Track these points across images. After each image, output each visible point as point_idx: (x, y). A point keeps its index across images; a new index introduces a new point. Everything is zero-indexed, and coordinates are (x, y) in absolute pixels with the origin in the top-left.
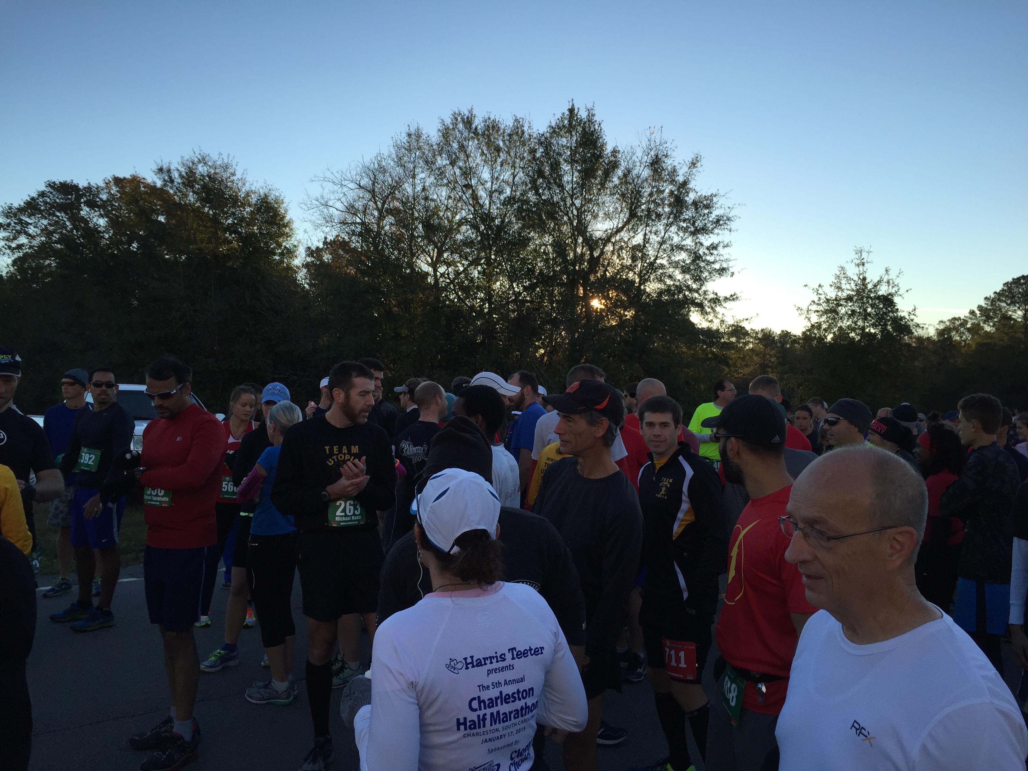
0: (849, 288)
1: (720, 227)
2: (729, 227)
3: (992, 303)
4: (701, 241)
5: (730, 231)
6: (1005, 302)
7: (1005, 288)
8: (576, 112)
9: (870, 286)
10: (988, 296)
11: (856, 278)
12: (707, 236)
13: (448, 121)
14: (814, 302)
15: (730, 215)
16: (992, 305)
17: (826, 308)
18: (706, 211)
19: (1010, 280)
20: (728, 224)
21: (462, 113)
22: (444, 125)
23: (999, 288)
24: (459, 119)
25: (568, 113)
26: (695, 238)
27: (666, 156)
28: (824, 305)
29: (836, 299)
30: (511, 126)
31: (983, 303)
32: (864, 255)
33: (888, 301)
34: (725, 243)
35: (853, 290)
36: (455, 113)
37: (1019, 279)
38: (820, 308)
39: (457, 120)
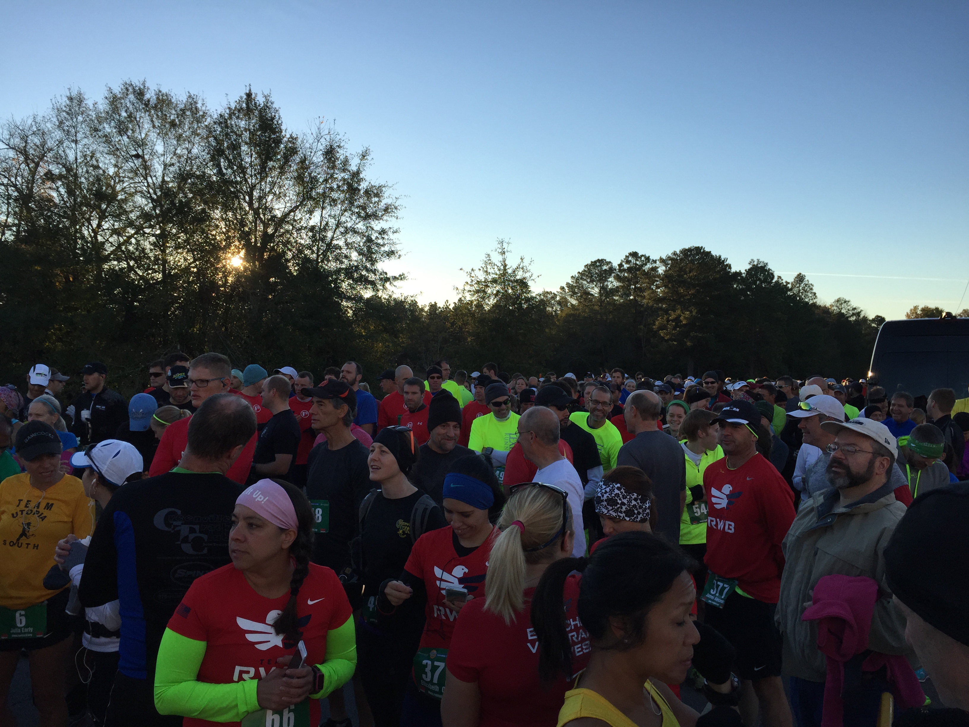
0: (493, 272)
1: (388, 214)
2: (395, 215)
4: (372, 226)
5: (397, 218)
6: (585, 280)
7: (586, 269)
8: (253, 96)
9: (510, 271)
10: (574, 276)
11: (499, 264)
12: (377, 222)
13: (117, 90)
14: (467, 283)
15: (396, 205)
16: (576, 282)
17: (477, 288)
18: (376, 199)
19: (589, 263)
20: (396, 212)
21: (133, 83)
22: (111, 93)
23: (581, 269)
24: (131, 89)
25: (245, 97)
26: (365, 223)
27: (339, 146)
28: (475, 286)
29: (485, 282)
30: (184, 101)
31: (570, 281)
32: (505, 245)
33: (523, 284)
34: (395, 229)
35: (496, 274)
36: (126, 84)
37: (595, 262)
38: (473, 289)
39: (127, 90)
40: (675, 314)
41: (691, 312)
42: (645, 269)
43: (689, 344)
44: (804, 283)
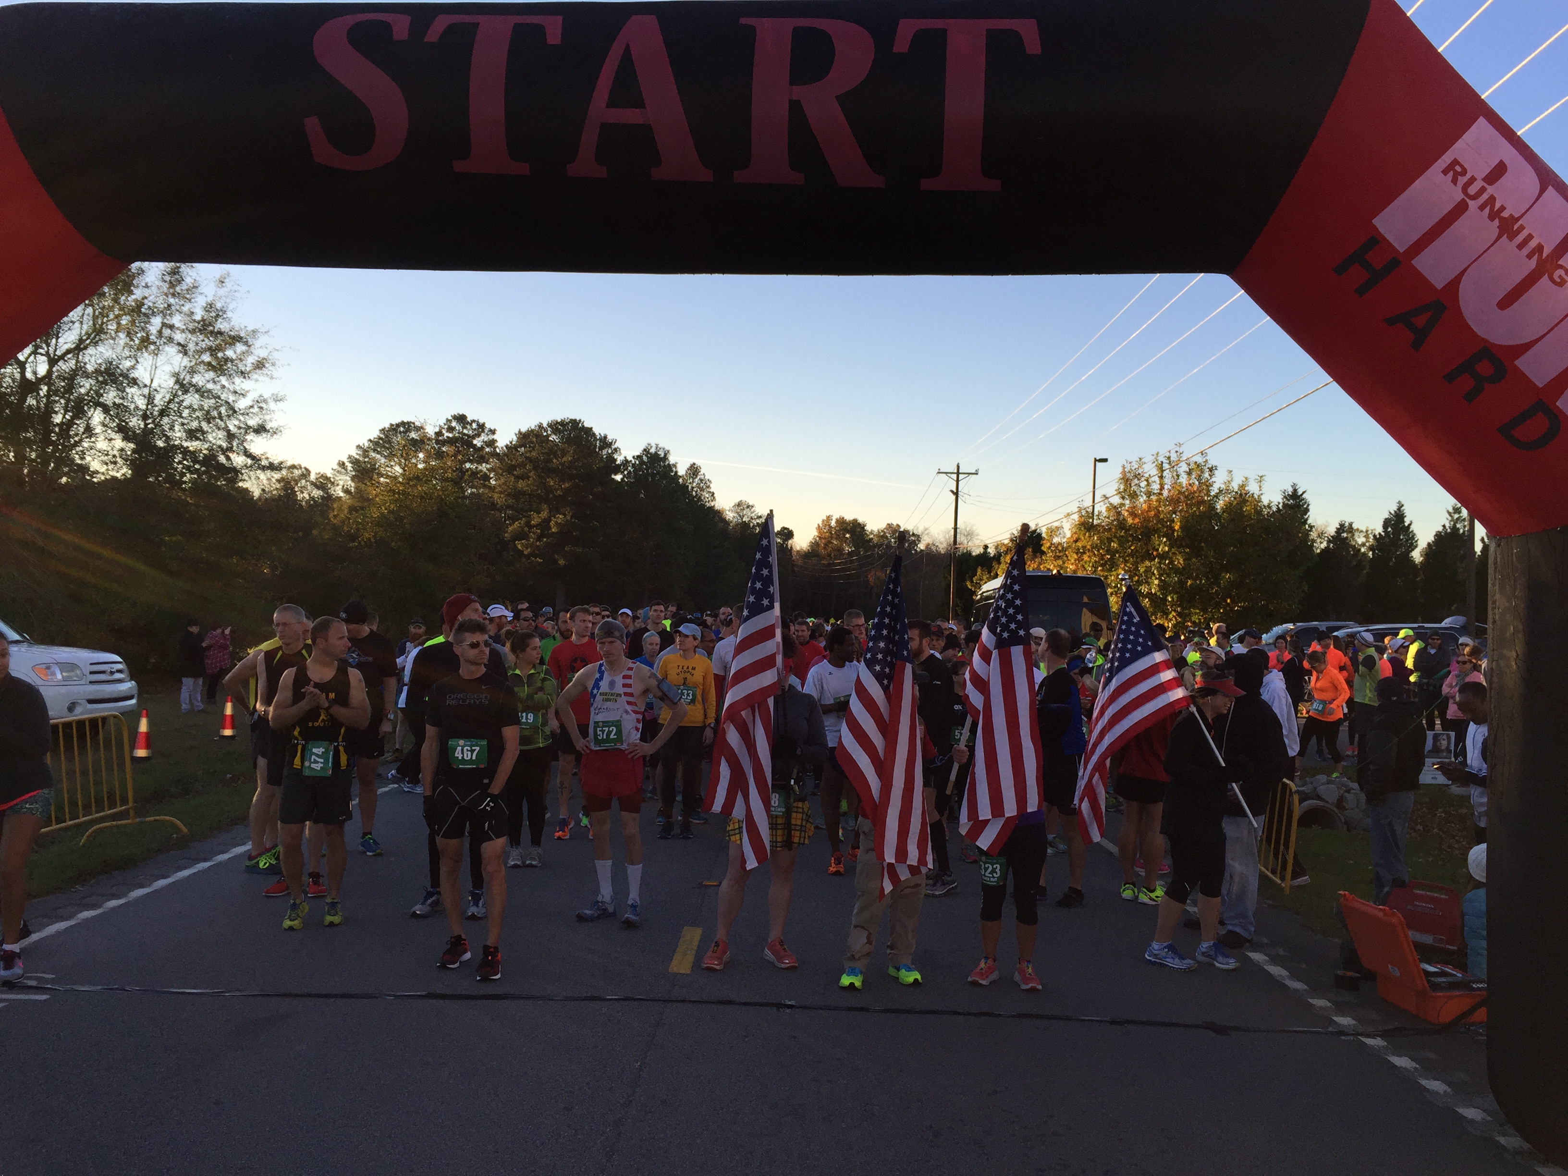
1: (260, 372)
3: (364, 454)
6: (380, 453)
10: (361, 445)
12: (236, 380)
15: (275, 360)
19: (387, 426)
23: (375, 434)
31: (354, 453)
37: (398, 425)
40: (539, 517)
41: (565, 515)
42: (478, 442)
43: (561, 562)
44: (699, 477)
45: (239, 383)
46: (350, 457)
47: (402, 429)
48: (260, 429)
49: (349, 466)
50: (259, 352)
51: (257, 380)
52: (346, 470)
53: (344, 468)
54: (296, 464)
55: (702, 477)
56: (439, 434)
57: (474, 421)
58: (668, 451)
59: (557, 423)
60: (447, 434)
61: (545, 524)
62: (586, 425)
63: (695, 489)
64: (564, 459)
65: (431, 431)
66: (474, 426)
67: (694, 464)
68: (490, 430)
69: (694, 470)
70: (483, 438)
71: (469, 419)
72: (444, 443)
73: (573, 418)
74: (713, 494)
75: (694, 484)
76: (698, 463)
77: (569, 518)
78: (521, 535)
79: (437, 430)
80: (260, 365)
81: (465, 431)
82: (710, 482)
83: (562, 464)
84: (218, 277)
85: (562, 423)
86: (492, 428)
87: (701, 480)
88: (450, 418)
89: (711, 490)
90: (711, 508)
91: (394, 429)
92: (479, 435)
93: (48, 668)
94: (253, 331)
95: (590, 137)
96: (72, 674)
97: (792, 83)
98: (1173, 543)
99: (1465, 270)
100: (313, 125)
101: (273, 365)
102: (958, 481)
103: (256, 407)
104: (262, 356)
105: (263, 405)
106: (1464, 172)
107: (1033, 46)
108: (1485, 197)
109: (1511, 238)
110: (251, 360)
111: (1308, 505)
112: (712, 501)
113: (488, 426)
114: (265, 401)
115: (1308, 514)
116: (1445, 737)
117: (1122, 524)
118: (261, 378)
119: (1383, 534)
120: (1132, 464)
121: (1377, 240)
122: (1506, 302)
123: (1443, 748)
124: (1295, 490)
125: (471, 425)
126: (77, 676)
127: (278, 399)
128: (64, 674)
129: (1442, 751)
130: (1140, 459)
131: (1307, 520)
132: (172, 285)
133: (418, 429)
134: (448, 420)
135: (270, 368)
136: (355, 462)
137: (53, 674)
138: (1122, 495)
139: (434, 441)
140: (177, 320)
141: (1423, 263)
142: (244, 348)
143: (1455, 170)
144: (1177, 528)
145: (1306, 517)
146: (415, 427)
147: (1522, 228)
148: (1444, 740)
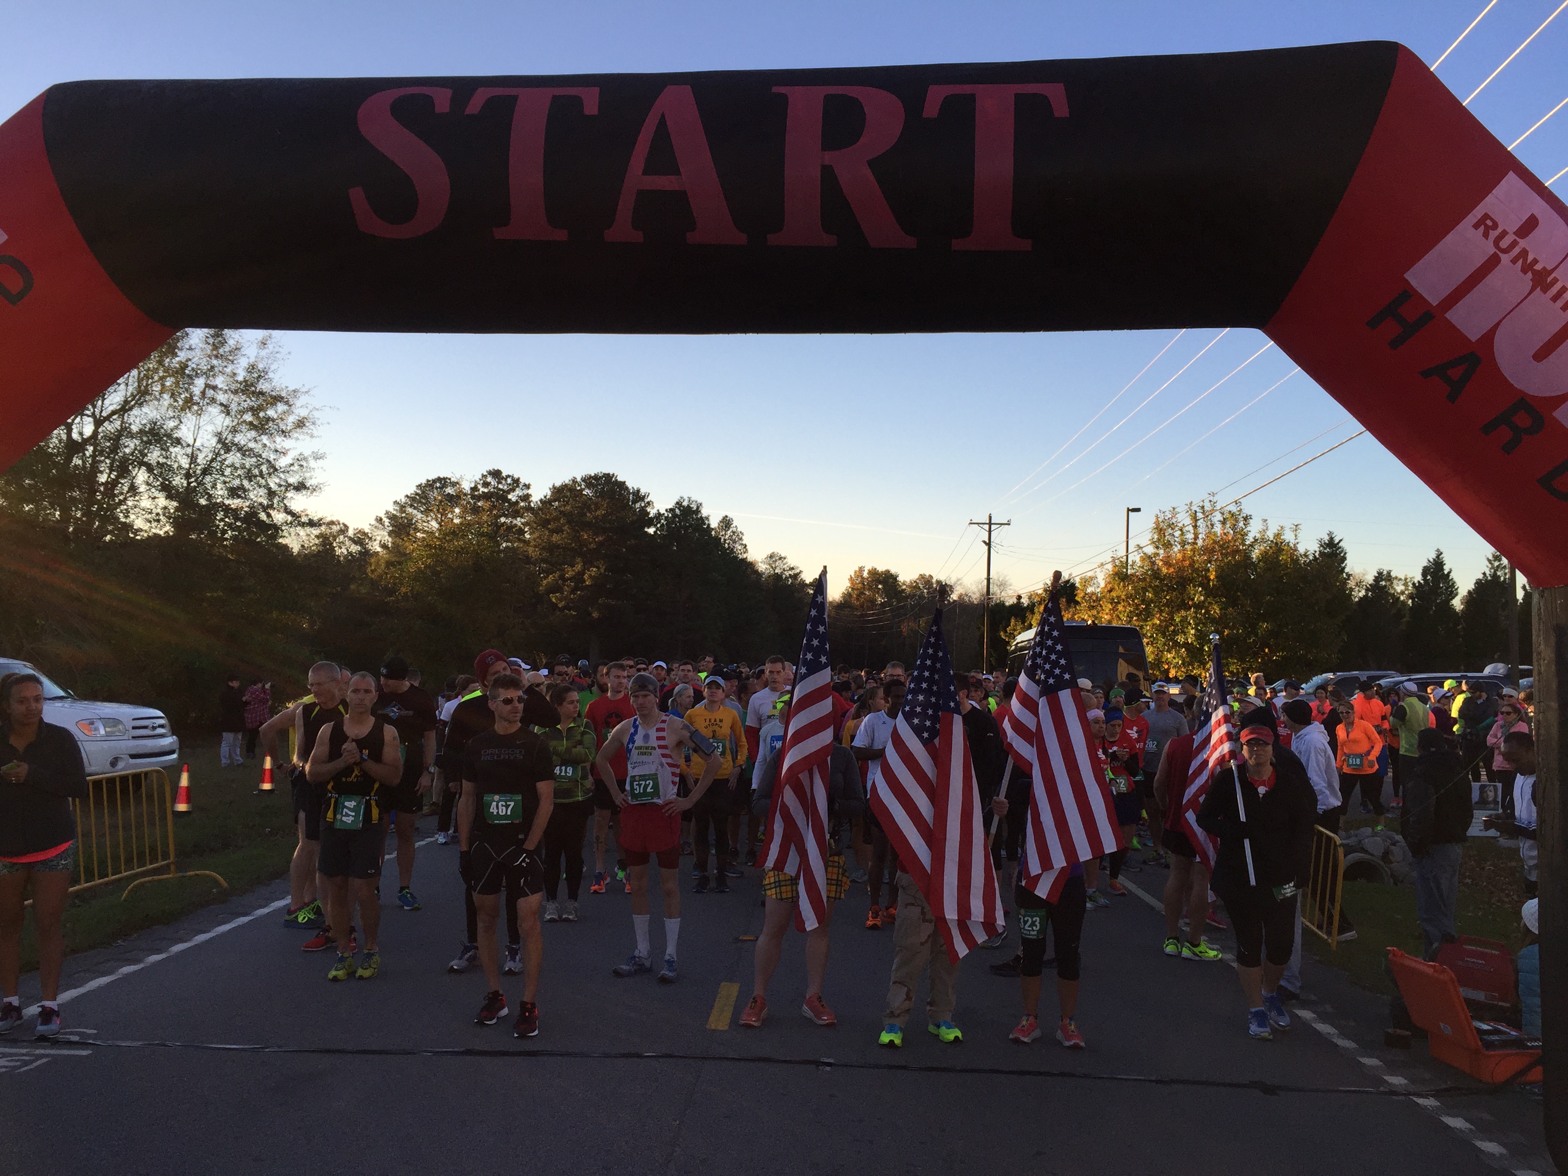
1: (299, 430)
3: (401, 509)
6: (417, 508)
7: (418, 491)
10: (398, 500)
12: (278, 439)
15: (315, 418)
16: (402, 511)
19: (424, 482)
23: (411, 490)
31: (392, 508)
37: (434, 481)
40: (573, 570)
41: (598, 568)
42: (512, 497)
43: (595, 615)
44: (731, 529)
45: (281, 442)
46: (387, 513)
47: (438, 485)
48: (300, 487)
49: (386, 521)
50: (300, 411)
51: (297, 439)
52: (383, 525)
53: (381, 524)
54: (334, 520)
55: (734, 529)
56: (474, 489)
57: (508, 476)
58: (701, 504)
59: (591, 477)
60: (482, 490)
61: (578, 578)
62: (620, 479)
63: (727, 542)
64: (598, 513)
65: (466, 486)
66: (509, 481)
67: (726, 516)
68: (525, 485)
69: (726, 523)
70: (517, 492)
71: (504, 475)
72: (479, 498)
73: (607, 472)
74: (746, 546)
75: (727, 537)
76: (730, 515)
77: (603, 571)
78: (555, 588)
79: (473, 485)
80: (301, 424)
81: (500, 486)
82: (742, 534)
83: (596, 518)
84: (260, 338)
85: (596, 477)
86: (527, 483)
87: (734, 532)
88: (485, 473)
89: (744, 542)
90: (744, 560)
91: (430, 485)
92: (513, 490)
93: (92, 723)
94: (294, 391)
95: (626, 204)
96: (115, 729)
97: (823, 149)
98: (1209, 592)
99: (1498, 325)
100: (357, 195)
101: (314, 423)
102: (990, 531)
103: (296, 465)
104: (302, 415)
105: (304, 464)
106: (1495, 226)
107: (1061, 109)
108: (1516, 250)
109: (1545, 290)
110: (291, 419)
111: (1345, 553)
112: (745, 553)
113: (522, 481)
114: (305, 459)
115: (1346, 562)
116: (1491, 788)
117: (1156, 574)
118: (301, 437)
119: (1422, 582)
120: (1167, 514)
121: (1409, 294)
122: (1542, 354)
123: (1490, 799)
124: (1332, 539)
125: (506, 480)
126: (120, 731)
127: (317, 457)
128: (108, 729)
129: (1489, 803)
130: (1174, 509)
131: (1344, 568)
132: (215, 347)
133: (454, 484)
134: (483, 476)
135: (311, 427)
136: (392, 518)
137: (97, 729)
138: (1156, 544)
139: (469, 496)
140: (219, 381)
141: (1456, 316)
142: (286, 407)
143: (1486, 224)
144: (1212, 577)
145: (1343, 565)
146: (450, 483)
147: (1555, 280)
148: (1490, 791)
